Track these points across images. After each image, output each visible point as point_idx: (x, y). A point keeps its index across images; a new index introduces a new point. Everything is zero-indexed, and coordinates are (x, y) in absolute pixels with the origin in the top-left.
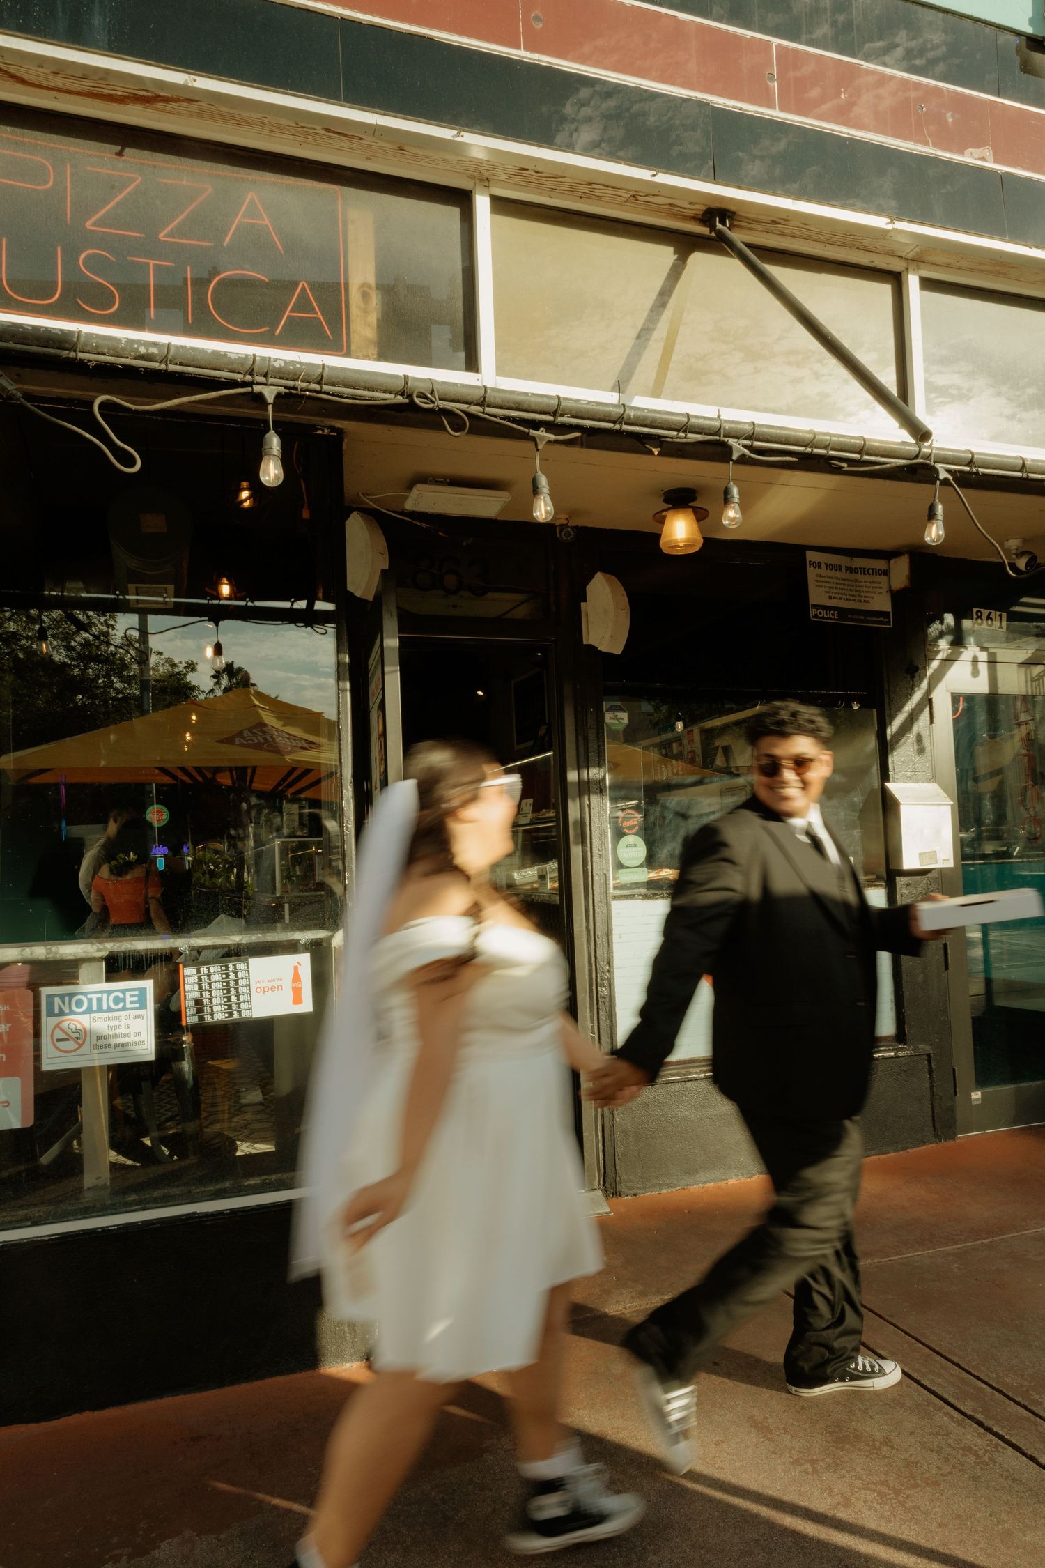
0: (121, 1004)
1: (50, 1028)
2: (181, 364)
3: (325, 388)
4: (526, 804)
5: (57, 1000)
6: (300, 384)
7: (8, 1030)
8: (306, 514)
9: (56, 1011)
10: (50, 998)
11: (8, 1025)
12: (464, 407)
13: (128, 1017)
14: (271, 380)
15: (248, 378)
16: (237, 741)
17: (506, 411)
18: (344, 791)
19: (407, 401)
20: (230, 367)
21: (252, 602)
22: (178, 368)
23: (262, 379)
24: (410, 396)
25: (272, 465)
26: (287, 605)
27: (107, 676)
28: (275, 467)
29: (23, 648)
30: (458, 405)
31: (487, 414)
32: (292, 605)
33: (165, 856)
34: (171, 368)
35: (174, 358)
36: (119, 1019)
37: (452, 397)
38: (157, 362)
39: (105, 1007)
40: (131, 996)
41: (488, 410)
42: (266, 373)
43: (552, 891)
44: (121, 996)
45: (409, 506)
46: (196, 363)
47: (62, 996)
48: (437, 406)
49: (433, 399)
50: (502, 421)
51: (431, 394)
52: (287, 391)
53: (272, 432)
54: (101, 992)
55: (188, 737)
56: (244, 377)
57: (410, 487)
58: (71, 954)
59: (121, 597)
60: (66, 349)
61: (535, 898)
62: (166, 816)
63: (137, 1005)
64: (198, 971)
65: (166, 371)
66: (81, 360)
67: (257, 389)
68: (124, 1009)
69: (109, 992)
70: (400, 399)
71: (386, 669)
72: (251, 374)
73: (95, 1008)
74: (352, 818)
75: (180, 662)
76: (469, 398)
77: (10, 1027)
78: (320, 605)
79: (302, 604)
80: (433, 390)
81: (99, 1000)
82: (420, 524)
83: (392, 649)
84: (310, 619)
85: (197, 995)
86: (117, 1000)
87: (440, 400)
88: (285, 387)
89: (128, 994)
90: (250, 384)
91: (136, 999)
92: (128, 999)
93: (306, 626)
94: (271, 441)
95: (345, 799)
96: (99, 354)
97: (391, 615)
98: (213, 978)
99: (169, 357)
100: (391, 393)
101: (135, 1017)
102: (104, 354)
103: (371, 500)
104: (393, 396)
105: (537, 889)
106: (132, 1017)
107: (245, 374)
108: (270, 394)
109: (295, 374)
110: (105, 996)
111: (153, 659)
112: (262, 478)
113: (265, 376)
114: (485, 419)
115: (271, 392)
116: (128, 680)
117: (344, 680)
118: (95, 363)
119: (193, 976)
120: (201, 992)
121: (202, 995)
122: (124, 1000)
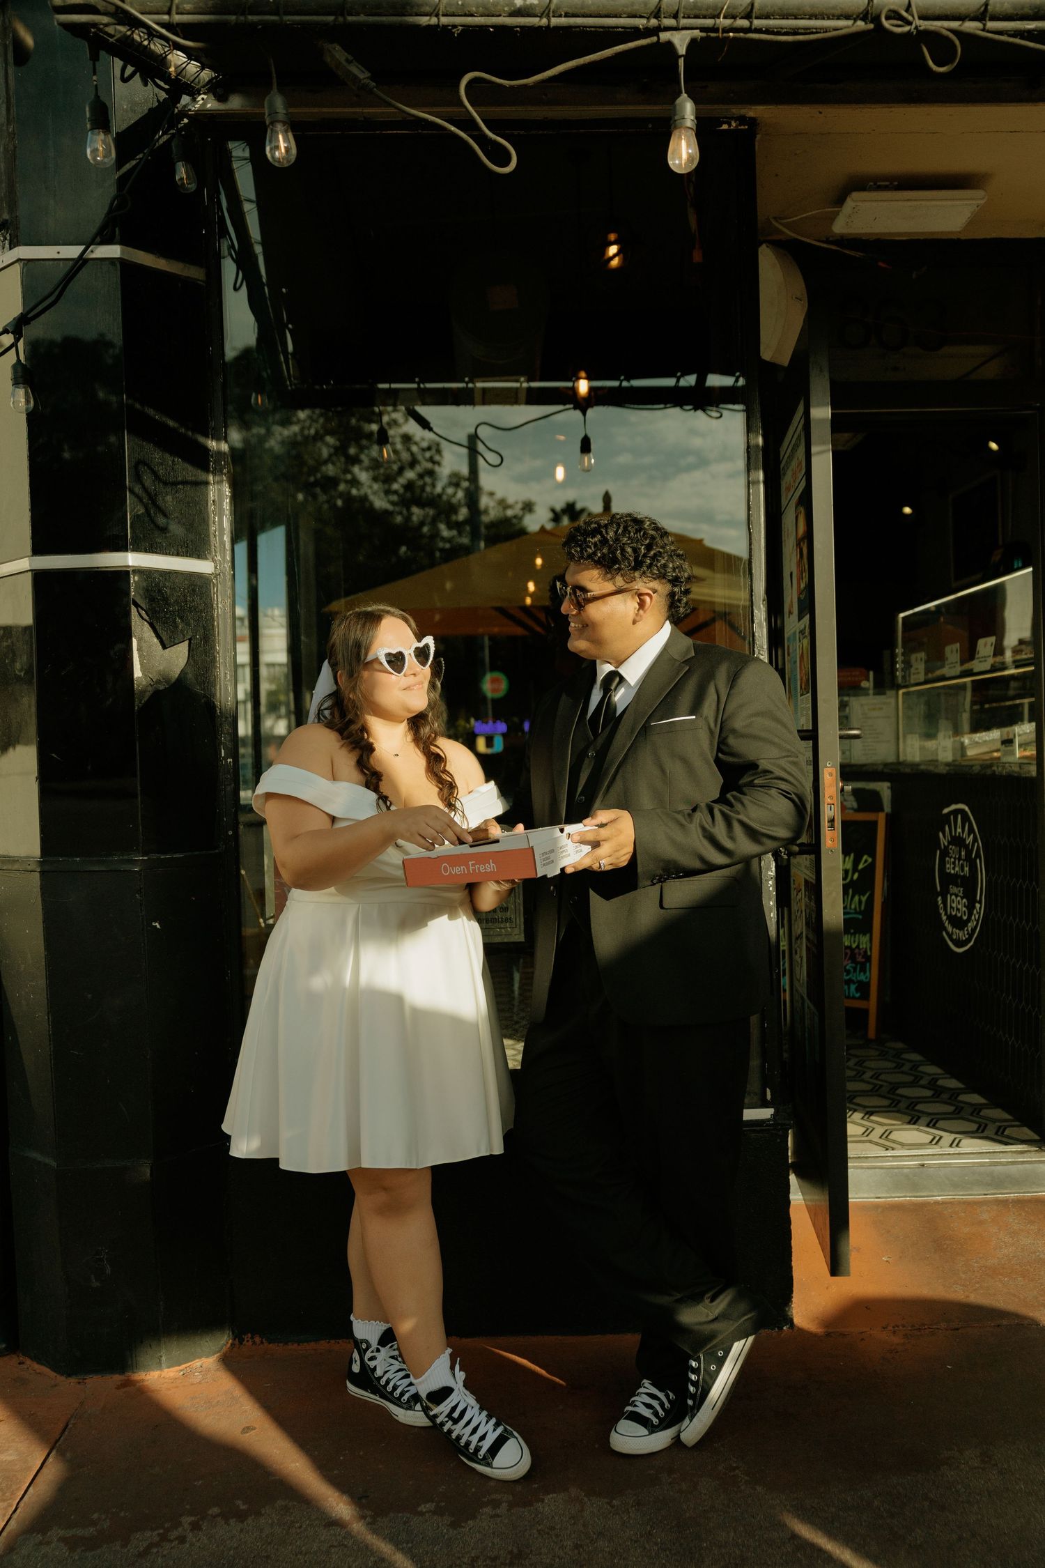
2: (567, 15)
3: (757, 23)
4: (985, 645)
6: (723, 22)
8: (697, 257)
12: (955, 25)
14: (683, 22)
15: (654, 22)
17: (1018, 22)
18: (756, 611)
19: (871, 26)
20: (629, 10)
21: (628, 381)
22: (563, 21)
23: (670, 22)
24: (876, 19)
25: (684, 143)
26: (669, 382)
27: (434, 522)
28: (688, 146)
29: (341, 495)
30: (946, 24)
31: (988, 31)
32: (678, 381)
33: (504, 735)
34: (555, 21)
35: (558, 7)
37: (938, 12)
38: (537, 16)
41: (991, 25)
42: (677, 12)
43: (1020, 761)
45: (840, 227)
46: (586, 11)
48: (916, 28)
49: (910, 18)
50: (1011, 40)
51: (907, 11)
52: (704, 34)
53: (684, 95)
55: (531, 587)
56: (648, 21)
57: (840, 200)
60: (426, 15)
61: (997, 770)
62: (504, 686)
65: (548, 27)
66: (445, 27)
67: (664, 36)
70: (860, 24)
71: (814, 449)
72: (657, 16)
74: (765, 647)
75: (517, 503)
76: (963, 10)
78: (715, 380)
79: (690, 380)
80: (909, 5)
82: (852, 253)
83: (823, 421)
84: (702, 399)
87: (921, 18)
88: (702, 29)
90: (656, 31)
93: (695, 409)
94: (683, 108)
95: (756, 621)
96: (465, 15)
97: (821, 371)
99: (552, 7)
100: (847, 17)
102: (472, 15)
103: (786, 226)
104: (850, 23)
105: (999, 758)
107: (648, 18)
108: (680, 41)
109: (715, 8)
111: (484, 501)
112: (670, 163)
113: (675, 16)
114: (986, 39)
115: (682, 40)
116: (458, 526)
117: (757, 469)
118: (460, 28)
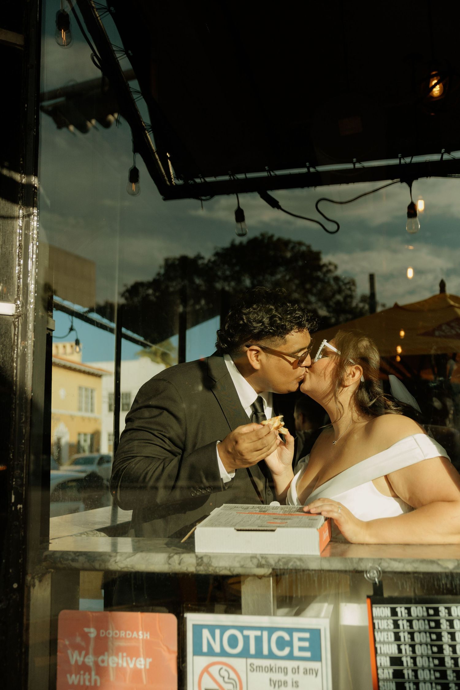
0: (287, 651)
1: (198, 672)
5: (206, 633)
7: (148, 667)
9: (205, 649)
10: (198, 629)
11: (149, 660)
13: (296, 671)
16: (437, 333)
36: (285, 671)
39: (265, 651)
40: (300, 639)
44: (287, 637)
47: (212, 629)
54: (261, 629)
58: (226, 568)
59: (312, 170)
63: (308, 654)
64: (394, 612)
68: (290, 657)
69: (271, 630)
73: (252, 651)
77: (150, 663)
81: (259, 640)
85: (393, 650)
86: (281, 643)
89: (296, 635)
91: (306, 644)
92: (297, 644)
98: (416, 625)
101: (306, 672)
106: (301, 670)
110: (265, 634)
119: (386, 618)
120: (399, 646)
121: (400, 651)
122: (290, 644)
